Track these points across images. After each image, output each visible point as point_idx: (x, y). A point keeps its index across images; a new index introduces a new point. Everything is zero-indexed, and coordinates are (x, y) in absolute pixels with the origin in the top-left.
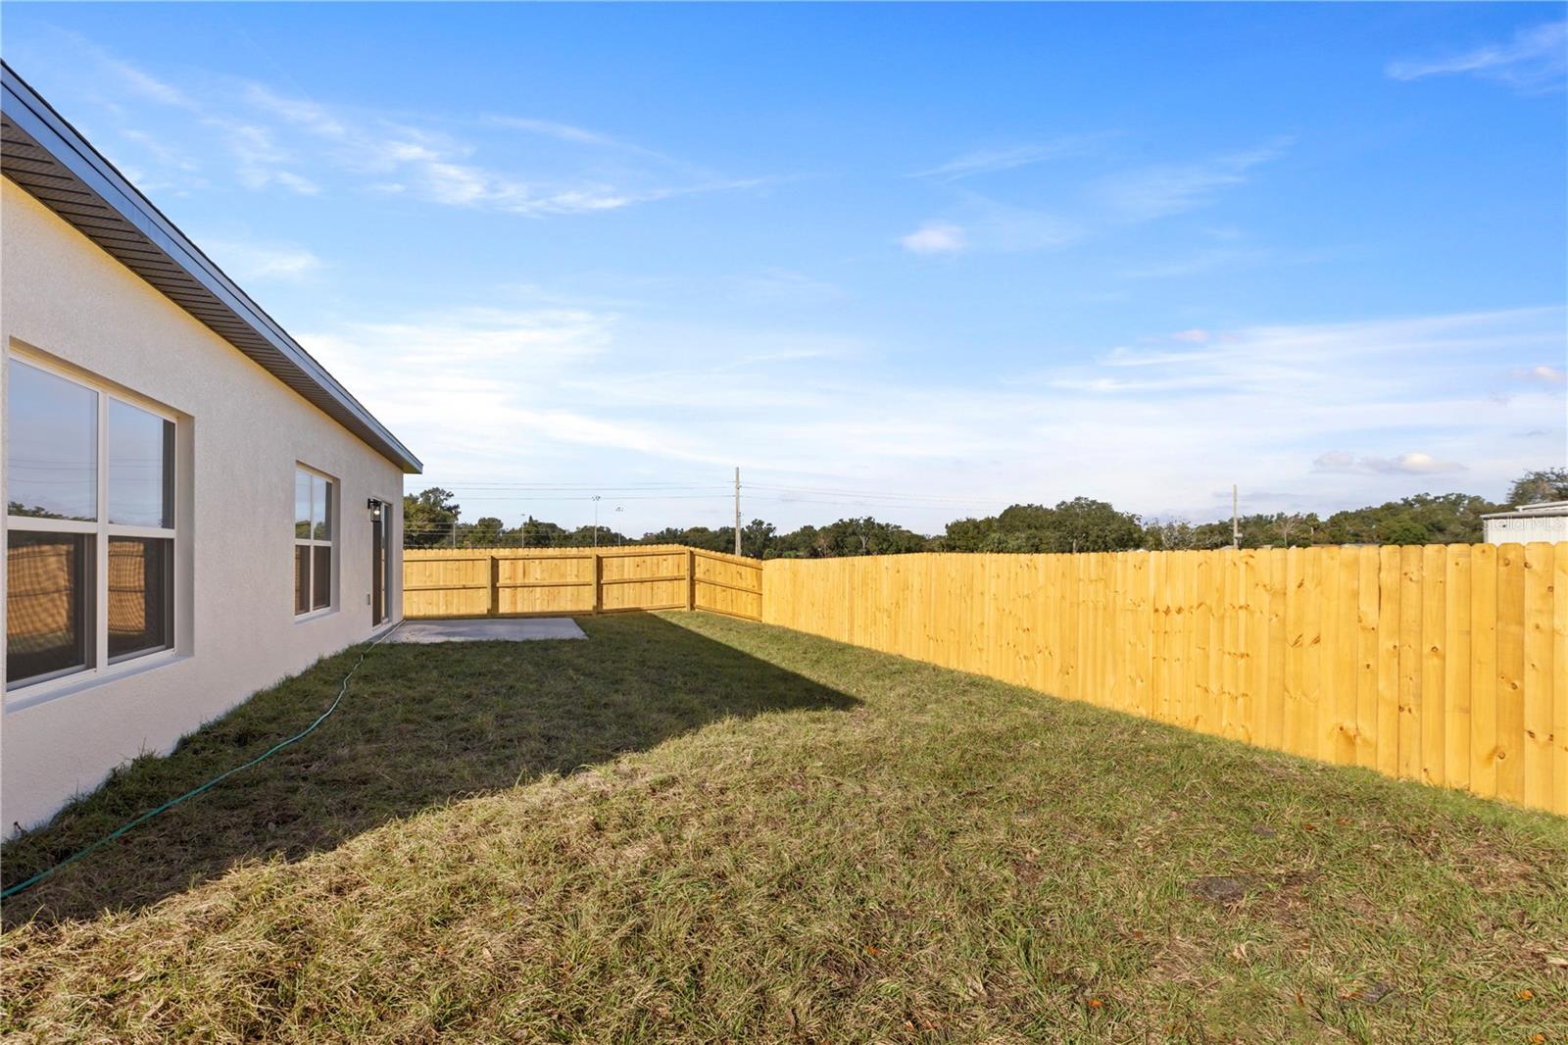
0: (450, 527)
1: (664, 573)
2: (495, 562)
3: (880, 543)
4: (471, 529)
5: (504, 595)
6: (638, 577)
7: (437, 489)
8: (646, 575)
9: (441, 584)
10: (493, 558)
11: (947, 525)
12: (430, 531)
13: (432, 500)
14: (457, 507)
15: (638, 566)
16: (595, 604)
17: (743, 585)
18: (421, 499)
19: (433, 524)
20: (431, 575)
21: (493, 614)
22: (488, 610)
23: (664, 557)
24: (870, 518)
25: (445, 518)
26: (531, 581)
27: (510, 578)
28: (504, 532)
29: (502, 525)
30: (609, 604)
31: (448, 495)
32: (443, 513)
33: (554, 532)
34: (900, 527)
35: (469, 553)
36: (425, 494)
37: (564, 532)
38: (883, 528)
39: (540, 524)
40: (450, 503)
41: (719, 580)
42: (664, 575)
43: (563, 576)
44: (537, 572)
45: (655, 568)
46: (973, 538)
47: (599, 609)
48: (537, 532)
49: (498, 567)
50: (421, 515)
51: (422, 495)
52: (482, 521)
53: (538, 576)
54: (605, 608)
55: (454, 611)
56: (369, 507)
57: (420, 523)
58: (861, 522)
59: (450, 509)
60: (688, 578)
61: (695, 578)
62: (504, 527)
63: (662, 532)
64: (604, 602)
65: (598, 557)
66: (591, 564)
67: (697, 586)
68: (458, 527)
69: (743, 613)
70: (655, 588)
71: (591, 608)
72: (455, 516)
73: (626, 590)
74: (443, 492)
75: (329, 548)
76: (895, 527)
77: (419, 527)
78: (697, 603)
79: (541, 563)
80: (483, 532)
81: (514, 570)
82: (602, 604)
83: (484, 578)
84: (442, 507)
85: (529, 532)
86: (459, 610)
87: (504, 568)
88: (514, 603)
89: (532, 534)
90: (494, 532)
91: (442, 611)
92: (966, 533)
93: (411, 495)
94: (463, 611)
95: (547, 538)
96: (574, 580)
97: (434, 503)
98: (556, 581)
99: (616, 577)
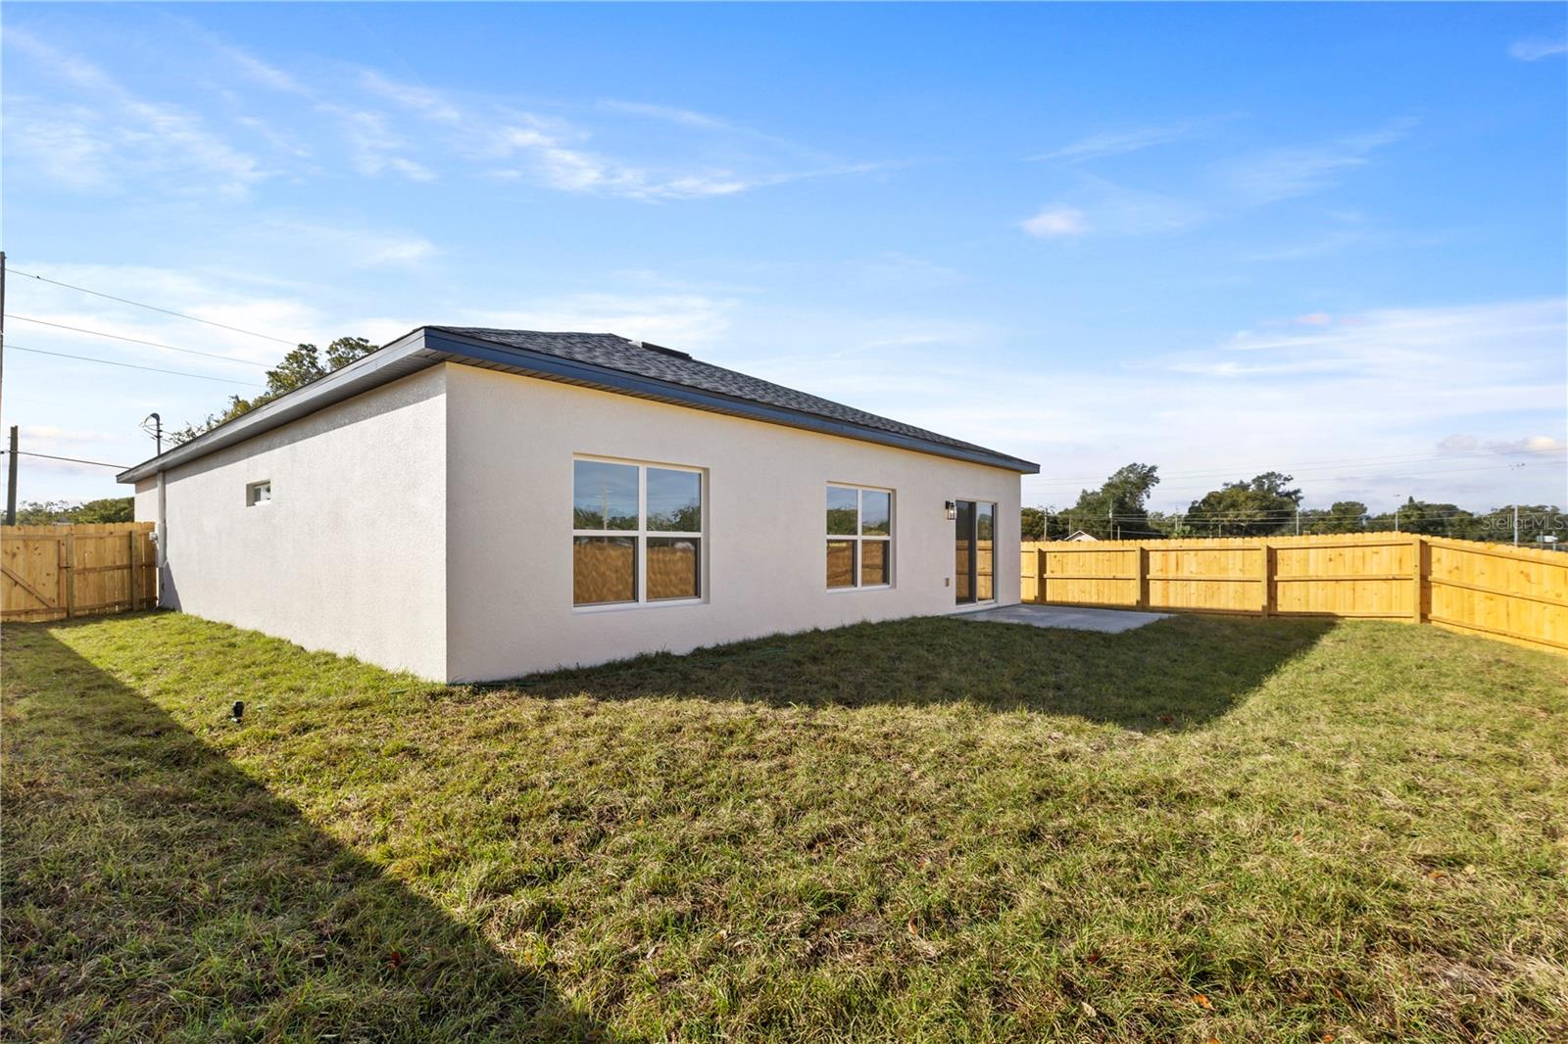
0: (1290, 514)
1: (1376, 570)
2: (1144, 555)
4: (1323, 517)
5: (1155, 589)
6: (1331, 574)
7: (1273, 474)
8: (1344, 573)
9: (1094, 575)
10: (1142, 550)
12: (1262, 521)
13: (1266, 487)
14: (1296, 492)
15: (1330, 560)
16: (1265, 604)
18: (1253, 486)
19: (1265, 512)
20: (1083, 565)
21: (1143, 605)
22: (1137, 602)
23: (1375, 549)
25: (1282, 505)
26: (1185, 574)
27: (1162, 570)
28: (1368, 518)
29: (1365, 510)
30: (1287, 605)
31: (1286, 479)
32: (1279, 499)
33: (1451, 515)
35: (1118, 544)
36: (1258, 480)
37: (1471, 515)
39: (1428, 506)
40: (1289, 487)
41: (1478, 582)
42: (1376, 573)
43: (1225, 569)
44: (1191, 565)
45: (1359, 564)
47: (1273, 611)
48: (1422, 516)
49: (1148, 558)
50: (1250, 504)
51: (1254, 481)
52: (1337, 507)
53: (1193, 569)
54: (1280, 609)
55: (1105, 601)
56: (947, 507)
57: (1249, 512)
59: (1288, 495)
60: (1417, 578)
61: (1430, 579)
62: (1368, 513)
64: (1279, 603)
66: (1261, 558)
67: (1434, 590)
68: (1305, 514)
70: (1359, 589)
71: (1260, 609)
72: (1296, 502)
73: (1312, 590)
74: (1280, 476)
75: (888, 540)
77: (1248, 516)
78: (1436, 613)
79: (1196, 555)
80: (1338, 519)
81: (1166, 563)
82: (1276, 605)
83: (1134, 571)
84: (1277, 493)
85: (1408, 517)
86: (1110, 599)
87: (1155, 560)
88: (1166, 596)
89: (1413, 519)
90: (1355, 519)
91: (1094, 600)
93: (1242, 482)
94: (1114, 601)
95: (1441, 524)
96: (1240, 576)
97: (1269, 489)
98: (1215, 576)
99: (1296, 573)
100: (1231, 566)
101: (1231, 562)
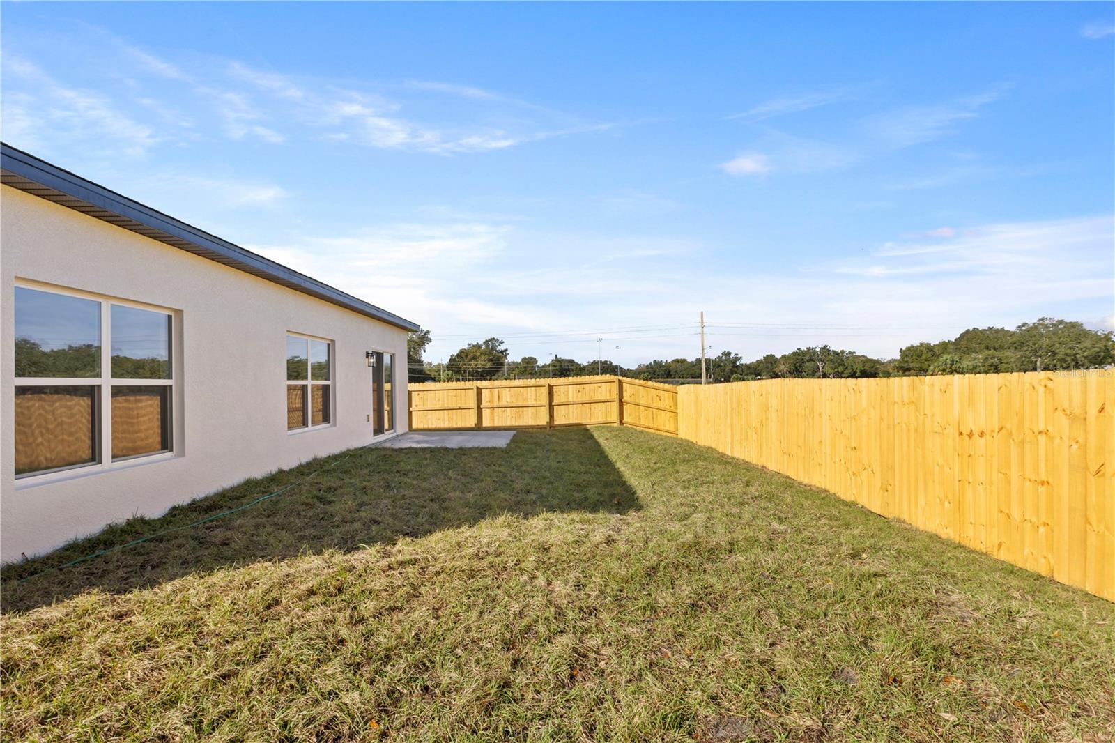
0: (502, 364)
1: (599, 397)
2: (479, 391)
3: (836, 367)
4: (517, 365)
5: (486, 413)
6: (579, 400)
7: (494, 338)
8: (585, 399)
9: (446, 406)
10: (478, 388)
11: (901, 349)
12: (489, 368)
13: (490, 347)
14: (506, 350)
15: (579, 391)
16: (548, 420)
17: (662, 405)
18: (483, 346)
19: (491, 363)
20: (439, 400)
21: (479, 428)
22: (475, 425)
23: (599, 385)
24: (826, 346)
25: (498, 359)
26: (503, 403)
27: (490, 402)
28: (538, 367)
29: (537, 362)
30: (560, 420)
31: (500, 342)
32: (497, 354)
33: (572, 365)
34: (855, 353)
35: (461, 384)
36: (486, 342)
37: (580, 365)
38: (838, 354)
39: (563, 360)
40: (502, 347)
41: (642, 402)
42: (599, 398)
43: (526, 399)
44: (507, 397)
45: (592, 393)
46: (926, 360)
47: (552, 424)
48: (561, 366)
49: (481, 394)
50: (483, 357)
51: (484, 343)
52: (524, 359)
53: (509, 400)
54: (556, 423)
55: (454, 425)
56: (367, 357)
57: (483, 363)
58: (818, 350)
59: (502, 352)
60: (617, 401)
61: (623, 400)
62: (538, 364)
63: (651, 364)
64: (555, 419)
65: (549, 385)
66: (545, 391)
67: (625, 407)
68: (509, 364)
69: (662, 427)
70: (592, 408)
71: (545, 424)
72: (505, 356)
73: (571, 410)
74: (497, 340)
75: (329, 385)
76: (850, 353)
77: (482, 365)
78: (626, 419)
79: (510, 391)
80: (525, 367)
81: (492, 396)
82: (553, 420)
83: (472, 403)
84: (497, 351)
85: (555, 366)
86: (457, 424)
87: (485, 393)
88: (493, 419)
89: (557, 368)
90: (532, 367)
91: (446, 425)
92: (920, 356)
93: (478, 343)
94: (460, 425)
95: (568, 370)
96: (534, 403)
97: (492, 348)
98: (520, 404)
99: (563, 400)
100: (529, 397)
101: (529, 394)
